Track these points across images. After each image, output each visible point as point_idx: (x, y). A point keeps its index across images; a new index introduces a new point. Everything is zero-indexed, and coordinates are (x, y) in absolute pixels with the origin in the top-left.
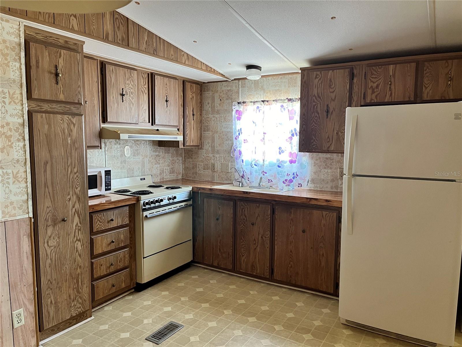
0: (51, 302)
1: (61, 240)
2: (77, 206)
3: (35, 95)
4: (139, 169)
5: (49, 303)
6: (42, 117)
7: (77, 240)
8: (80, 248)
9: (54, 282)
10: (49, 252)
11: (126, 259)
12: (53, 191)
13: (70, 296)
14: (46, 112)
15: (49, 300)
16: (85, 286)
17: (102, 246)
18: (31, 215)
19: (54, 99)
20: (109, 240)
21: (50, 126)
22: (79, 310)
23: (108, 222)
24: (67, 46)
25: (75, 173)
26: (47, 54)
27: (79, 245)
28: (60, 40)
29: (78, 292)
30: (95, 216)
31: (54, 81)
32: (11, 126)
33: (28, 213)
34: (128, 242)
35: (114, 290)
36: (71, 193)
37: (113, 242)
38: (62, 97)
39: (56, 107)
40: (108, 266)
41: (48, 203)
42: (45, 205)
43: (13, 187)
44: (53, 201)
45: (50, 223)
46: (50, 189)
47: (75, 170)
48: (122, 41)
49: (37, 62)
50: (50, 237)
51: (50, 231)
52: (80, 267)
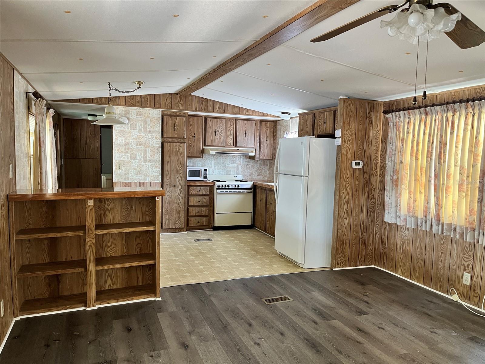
0: (167, 218)
1: (173, 194)
2: (180, 181)
3: (165, 136)
4: (234, 171)
5: (166, 218)
6: (167, 144)
7: (180, 195)
8: (181, 199)
9: (169, 211)
10: (167, 197)
11: (207, 212)
12: (170, 173)
13: (175, 219)
14: (170, 142)
15: (166, 217)
16: (182, 217)
17: (194, 202)
18: (160, 181)
19: (173, 137)
20: (198, 200)
21: (170, 148)
22: (179, 226)
23: (198, 192)
24: (181, 115)
25: (180, 167)
26: (171, 119)
27: (181, 198)
28: (177, 113)
29: (179, 218)
30: (190, 188)
31: (173, 130)
32: (155, 148)
33: (159, 180)
34: (208, 203)
35: (199, 224)
36: (178, 175)
37: (199, 201)
38: (176, 136)
39: (174, 140)
40: (196, 212)
41: (168, 178)
42: (166, 179)
43: (154, 170)
44: (170, 178)
45: (168, 186)
46: (169, 172)
47: (181, 166)
48: (204, 110)
49: (167, 123)
50: (168, 192)
51: (168, 189)
52: (181, 208)
